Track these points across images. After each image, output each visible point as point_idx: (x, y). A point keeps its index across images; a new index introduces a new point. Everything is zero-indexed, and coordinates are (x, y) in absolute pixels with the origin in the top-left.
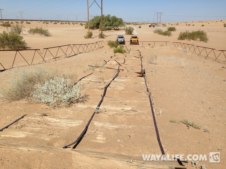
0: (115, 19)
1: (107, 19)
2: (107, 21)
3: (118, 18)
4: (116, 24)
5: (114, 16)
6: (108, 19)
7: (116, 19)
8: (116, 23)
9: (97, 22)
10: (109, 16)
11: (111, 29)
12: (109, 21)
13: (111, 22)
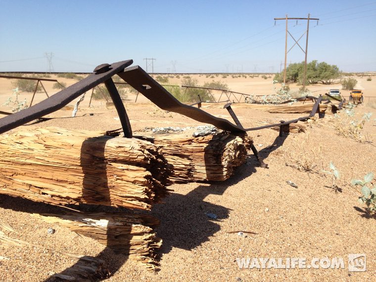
0: (324, 67)
1: (311, 68)
2: (310, 70)
3: (329, 66)
4: (327, 75)
5: (323, 63)
6: (313, 67)
7: (327, 67)
8: (326, 73)
9: (294, 73)
10: (314, 62)
11: (316, 83)
12: (315, 70)
13: (318, 72)
